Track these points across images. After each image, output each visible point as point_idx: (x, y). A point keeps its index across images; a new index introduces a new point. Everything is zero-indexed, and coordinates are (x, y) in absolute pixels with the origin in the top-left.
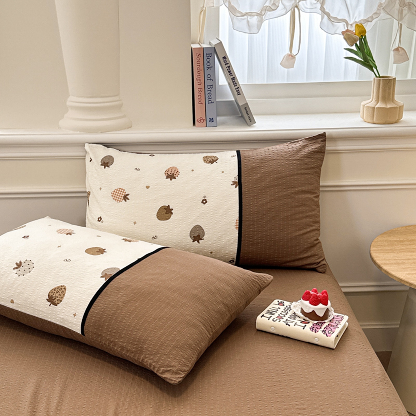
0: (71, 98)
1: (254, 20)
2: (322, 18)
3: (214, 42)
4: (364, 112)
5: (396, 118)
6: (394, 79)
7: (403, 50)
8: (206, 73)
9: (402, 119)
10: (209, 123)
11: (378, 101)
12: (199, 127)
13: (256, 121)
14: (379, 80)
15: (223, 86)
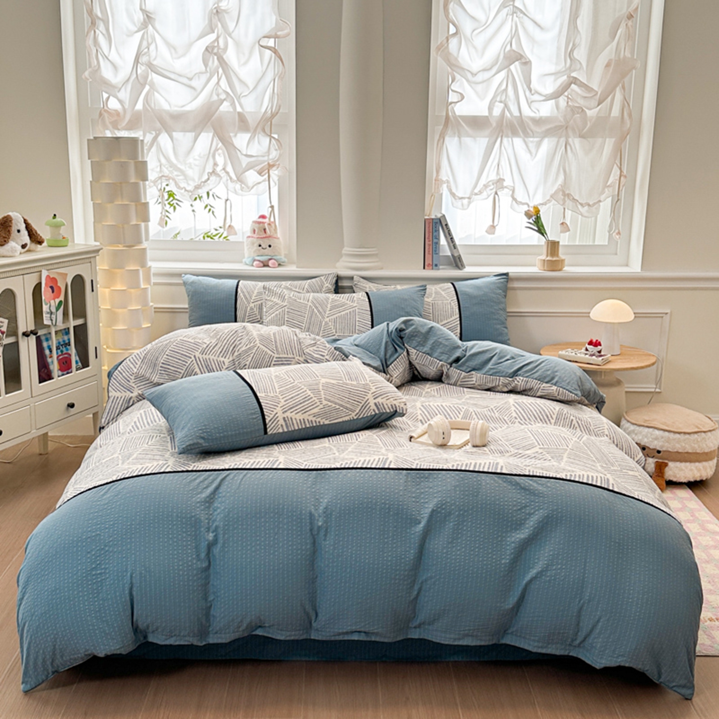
0: (345, 248)
1: (466, 201)
2: (512, 202)
3: (439, 216)
4: (539, 263)
5: (560, 267)
6: (558, 242)
7: (566, 224)
8: (434, 234)
9: (564, 269)
10: (434, 267)
11: (547, 256)
12: (427, 269)
13: (466, 267)
14: (548, 243)
15: (442, 245)
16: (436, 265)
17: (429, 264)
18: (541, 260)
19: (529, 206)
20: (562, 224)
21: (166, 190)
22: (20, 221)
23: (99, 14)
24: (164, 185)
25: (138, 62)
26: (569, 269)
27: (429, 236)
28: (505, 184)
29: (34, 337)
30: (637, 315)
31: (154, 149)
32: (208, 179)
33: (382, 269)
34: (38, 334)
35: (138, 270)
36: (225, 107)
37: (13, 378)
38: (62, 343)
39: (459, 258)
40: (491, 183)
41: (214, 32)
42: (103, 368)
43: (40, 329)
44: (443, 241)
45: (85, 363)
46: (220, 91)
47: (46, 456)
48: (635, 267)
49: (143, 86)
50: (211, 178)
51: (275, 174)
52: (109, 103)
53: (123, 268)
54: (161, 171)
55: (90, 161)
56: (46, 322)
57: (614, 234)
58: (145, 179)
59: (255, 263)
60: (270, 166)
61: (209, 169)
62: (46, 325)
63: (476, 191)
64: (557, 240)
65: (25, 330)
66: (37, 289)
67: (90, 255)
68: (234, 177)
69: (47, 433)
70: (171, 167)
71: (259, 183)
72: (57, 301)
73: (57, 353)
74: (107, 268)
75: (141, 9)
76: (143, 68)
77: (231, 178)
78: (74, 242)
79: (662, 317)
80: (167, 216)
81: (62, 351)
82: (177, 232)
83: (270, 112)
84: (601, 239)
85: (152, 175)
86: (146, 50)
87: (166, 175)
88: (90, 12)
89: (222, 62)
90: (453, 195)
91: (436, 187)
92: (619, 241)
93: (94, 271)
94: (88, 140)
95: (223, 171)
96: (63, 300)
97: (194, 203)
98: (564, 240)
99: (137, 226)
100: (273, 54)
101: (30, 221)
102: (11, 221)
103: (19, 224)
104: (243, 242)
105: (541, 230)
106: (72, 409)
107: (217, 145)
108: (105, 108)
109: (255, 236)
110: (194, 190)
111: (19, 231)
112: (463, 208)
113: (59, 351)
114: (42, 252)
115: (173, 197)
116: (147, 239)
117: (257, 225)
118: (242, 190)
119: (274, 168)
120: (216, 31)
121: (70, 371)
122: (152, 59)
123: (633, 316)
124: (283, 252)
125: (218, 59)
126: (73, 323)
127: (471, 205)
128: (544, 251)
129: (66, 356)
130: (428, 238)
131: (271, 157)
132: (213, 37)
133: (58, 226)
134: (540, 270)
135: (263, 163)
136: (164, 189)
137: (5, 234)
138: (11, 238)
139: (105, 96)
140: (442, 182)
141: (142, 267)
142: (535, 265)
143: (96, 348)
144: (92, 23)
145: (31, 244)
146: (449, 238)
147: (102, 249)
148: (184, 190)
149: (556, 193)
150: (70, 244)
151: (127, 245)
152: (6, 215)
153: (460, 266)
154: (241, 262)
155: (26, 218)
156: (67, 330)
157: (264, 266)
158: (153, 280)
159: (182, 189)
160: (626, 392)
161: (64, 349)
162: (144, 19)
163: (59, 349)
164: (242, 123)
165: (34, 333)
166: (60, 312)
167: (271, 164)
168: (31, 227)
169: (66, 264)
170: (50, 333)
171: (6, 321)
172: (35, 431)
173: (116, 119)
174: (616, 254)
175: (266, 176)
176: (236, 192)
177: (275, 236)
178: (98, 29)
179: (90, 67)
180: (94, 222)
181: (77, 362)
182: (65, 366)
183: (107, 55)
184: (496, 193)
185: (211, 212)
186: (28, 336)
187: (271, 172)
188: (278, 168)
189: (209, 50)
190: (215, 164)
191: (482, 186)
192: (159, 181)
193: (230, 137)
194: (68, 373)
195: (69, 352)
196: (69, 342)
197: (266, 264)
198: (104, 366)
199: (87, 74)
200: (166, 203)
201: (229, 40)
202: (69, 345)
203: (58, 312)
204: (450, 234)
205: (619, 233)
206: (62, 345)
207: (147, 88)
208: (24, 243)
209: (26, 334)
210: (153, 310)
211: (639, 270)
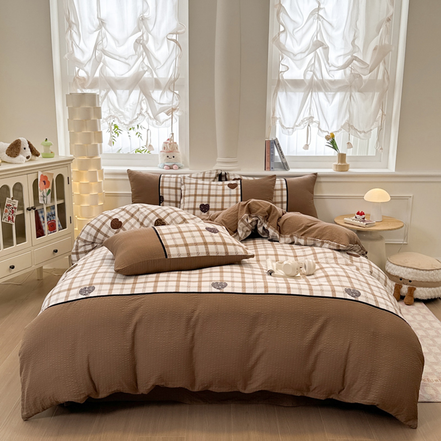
0: (218, 158)
1: (290, 130)
2: (319, 131)
3: (274, 139)
4: (333, 167)
5: (346, 170)
6: (345, 154)
7: (350, 143)
8: (271, 149)
9: (349, 170)
10: (271, 169)
11: (339, 163)
12: (267, 171)
13: (290, 169)
14: (339, 155)
15: (276, 156)
16: (272, 168)
17: (268, 167)
18: (335, 165)
19: (328, 133)
20: (348, 143)
21: (113, 124)
22: (25, 142)
23: (73, 21)
24: (112, 121)
25: (96, 49)
26: (352, 170)
27: (268, 151)
28: (314, 120)
29: (34, 211)
30: (392, 198)
31: (106, 100)
32: (137, 118)
33: (240, 170)
34: (36, 209)
35: (96, 171)
36: (147, 75)
37: (22, 235)
38: (50, 214)
39: (286, 164)
40: (305, 119)
41: (140, 31)
42: (75, 229)
43: (37, 206)
44: (277, 154)
45: (64, 226)
46: (144, 65)
47: (42, 281)
48: (392, 169)
49: (99, 63)
50: (139, 117)
51: (176, 115)
52: (79, 73)
53: (87, 170)
54: (110, 113)
55: (67, 107)
56: (41, 202)
57: (378, 150)
58: (100, 117)
59: (165, 167)
60: (173, 110)
61: (138, 112)
62: (40, 204)
63: (297, 124)
64: (345, 153)
65: (28, 207)
66: (36, 183)
67: (67, 163)
68: (152, 116)
69: (42, 267)
70: (116, 111)
71: (167, 120)
72: (47, 189)
73: (47, 220)
74: (77, 170)
75: (98, 18)
76: (99, 52)
77: (150, 117)
78: (58, 154)
79: (408, 199)
80: (114, 139)
81: (50, 219)
82: (120, 149)
83: (173, 78)
84: (372, 152)
85: (104, 115)
86: (101, 42)
87: (112, 115)
88: (68, 19)
89: (146, 49)
90: (282, 126)
91: (273, 122)
92: (382, 153)
93: (69, 172)
94: (66, 95)
95: (146, 113)
96: (51, 189)
97: (129, 131)
98: (349, 153)
99: (96, 145)
100: (175, 44)
101: (31, 143)
102: (20, 143)
103: (25, 145)
104: (158, 155)
105: (335, 147)
106: (56, 253)
107: (142, 97)
108: (77, 76)
109: (165, 151)
110: (129, 124)
111: (25, 149)
112: (289, 134)
113: (48, 219)
114: (39, 161)
115: (117, 128)
116: (101, 153)
117: (166, 145)
118: (157, 124)
119: (176, 111)
120: (142, 30)
121: (55, 231)
122: (104, 47)
123: (389, 199)
124: (181, 160)
125: (143, 47)
126: (56, 203)
127: (294, 133)
128: (337, 159)
129: (53, 222)
130: (268, 152)
131: (174, 104)
132: (140, 34)
133: (48, 146)
134: (334, 171)
135: (169, 108)
136: (112, 123)
137: (17, 150)
138: (20, 153)
139: (77, 69)
140: (277, 118)
141: (98, 169)
142: (331, 168)
143: (70, 217)
144: (69, 26)
145: (32, 156)
146: (280, 152)
147: (74, 159)
148: (123, 124)
149: (344, 125)
150: (55, 156)
151: (89, 156)
152: (17, 139)
153: (287, 169)
154: (157, 166)
155: (29, 141)
156: (53, 207)
157: (170, 168)
158: (105, 177)
159: (122, 123)
160: (386, 244)
161: (52, 218)
162: (100, 23)
163: (49, 218)
164: (157, 84)
165: (33, 208)
166: (49, 196)
167: (174, 108)
168: (32, 146)
169: (53, 168)
170: (43, 209)
171: (17, 201)
172: (34, 266)
173: (83, 82)
174: (380, 161)
175: (171, 116)
176: (153, 125)
177: (177, 151)
178: (73, 30)
179: (68, 52)
180: (70, 144)
181: (59, 226)
182: (52, 228)
183: (78, 45)
184: (309, 125)
185: (140, 137)
186: (30, 210)
187: (174, 113)
188: (178, 111)
189: (138, 42)
190: (142, 109)
191: (300, 121)
192: (109, 119)
193: (150, 93)
194: (54, 232)
195: (55, 219)
196: (55, 214)
197: (171, 167)
198: (76, 228)
199: (66, 56)
200: (113, 131)
201: (150, 35)
202: (55, 216)
203: (48, 196)
204: (280, 150)
205: (381, 149)
206: (50, 216)
207: (101, 64)
208: (28, 156)
209: (29, 209)
210: (105, 195)
211: (394, 171)
